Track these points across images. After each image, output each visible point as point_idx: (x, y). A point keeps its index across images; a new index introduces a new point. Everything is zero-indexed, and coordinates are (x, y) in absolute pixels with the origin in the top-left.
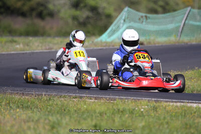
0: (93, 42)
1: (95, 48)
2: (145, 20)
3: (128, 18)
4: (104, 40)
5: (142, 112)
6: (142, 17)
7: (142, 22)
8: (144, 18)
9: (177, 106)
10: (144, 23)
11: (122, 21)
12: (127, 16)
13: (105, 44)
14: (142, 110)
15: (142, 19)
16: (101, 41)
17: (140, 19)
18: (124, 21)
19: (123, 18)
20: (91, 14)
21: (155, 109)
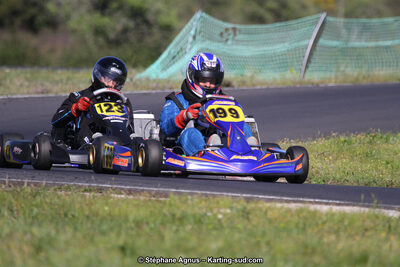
0: (132, 80)
1: (135, 92)
2: (231, 37)
3: (200, 32)
4: (153, 76)
5: (219, 220)
6: (227, 30)
7: (227, 40)
8: (231, 32)
9: (289, 210)
10: (230, 42)
11: (191, 39)
12: (198, 29)
13: (154, 85)
14: (220, 216)
15: (225, 35)
16: (148, 79)
17: (221, 34)
18: (194, 37)
19: (192, 32)
20: (131, 24)
21: (246, 214)
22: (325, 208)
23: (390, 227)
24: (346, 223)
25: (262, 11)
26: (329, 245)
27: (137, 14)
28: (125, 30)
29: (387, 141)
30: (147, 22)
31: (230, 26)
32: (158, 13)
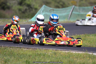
0: (28, 21)
1: (29, 24)
2: (52, 11)
3: (44, 10)
6: (51, 10)
7: (51, 12)
9: (66, 53)
10: (52, 13)
11: (42, 12)
12: (44, 9)
14: (49, 54)
16: (32, 21)
17: (50, 11)
18: (43, 11)
19: (42, 10)
20: (27, 8)
21: (55, 54)
22: (74, 52)
23: (90, 57)
24: (79, 56)
25: (59, 5)
26: (75, 61)
27: (29, 6)
28: (26, 10)
29: (89, 36)
30: (31, 8)
31: (52, 9)
32: (34, 5)
